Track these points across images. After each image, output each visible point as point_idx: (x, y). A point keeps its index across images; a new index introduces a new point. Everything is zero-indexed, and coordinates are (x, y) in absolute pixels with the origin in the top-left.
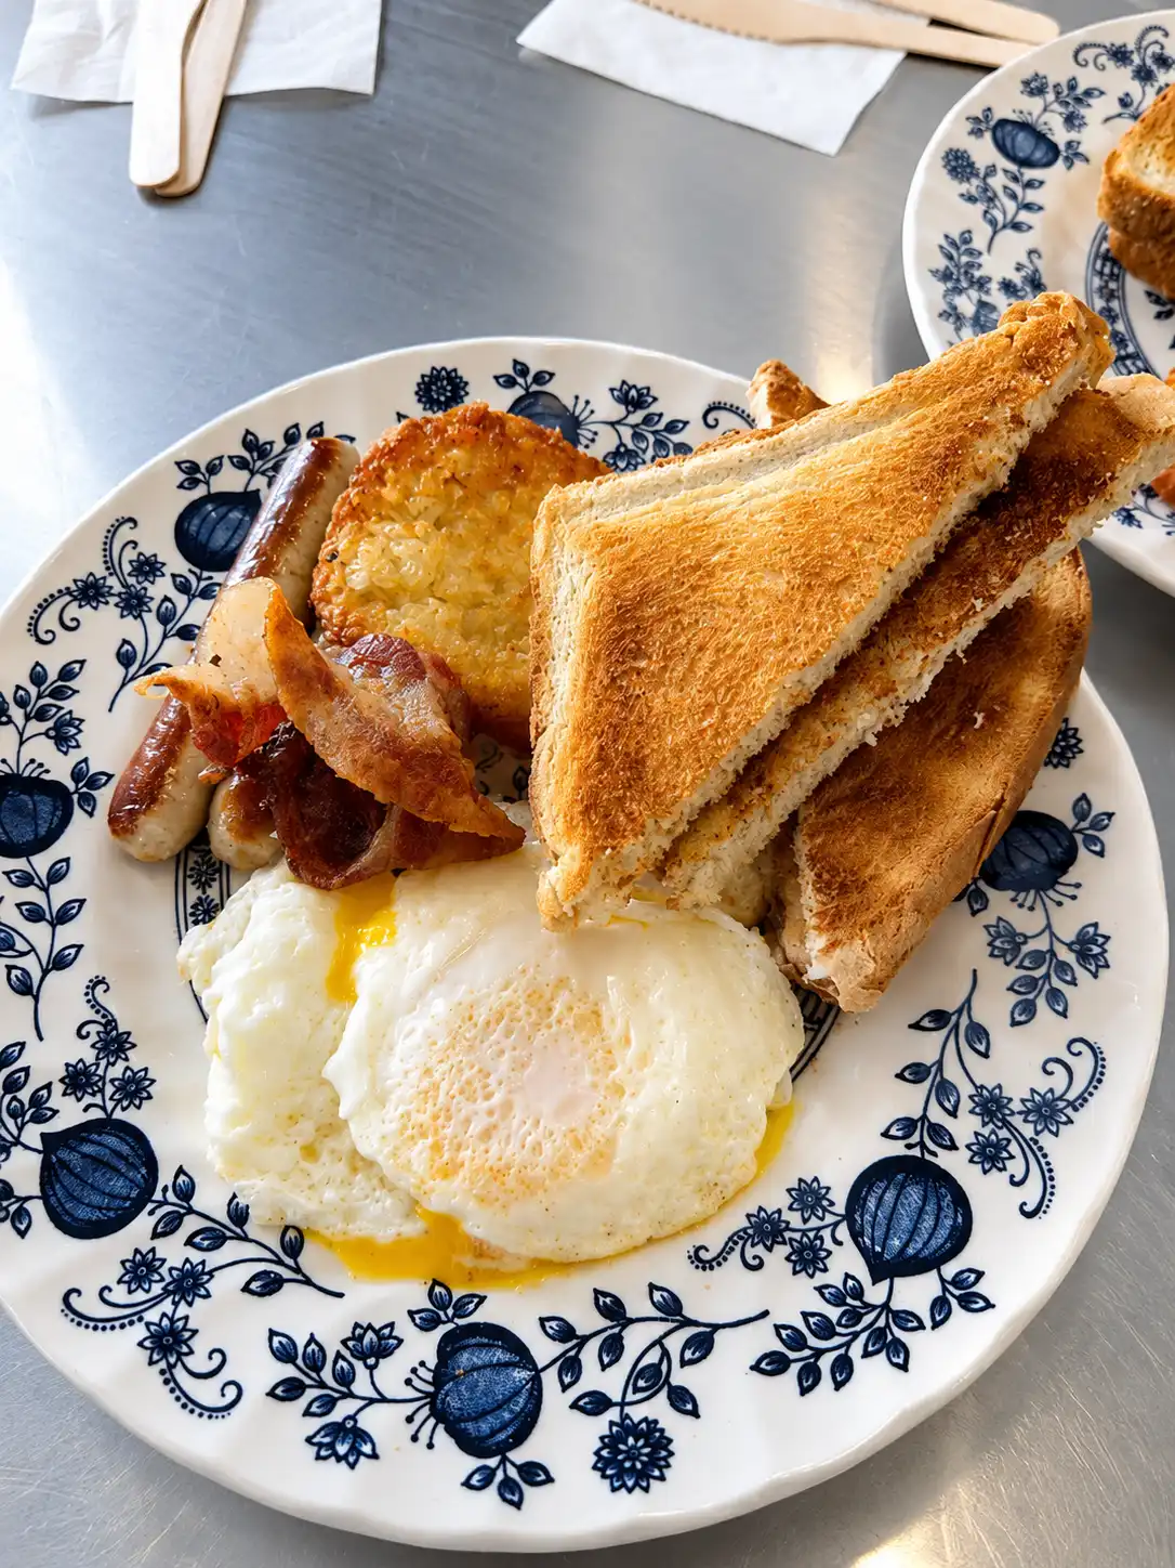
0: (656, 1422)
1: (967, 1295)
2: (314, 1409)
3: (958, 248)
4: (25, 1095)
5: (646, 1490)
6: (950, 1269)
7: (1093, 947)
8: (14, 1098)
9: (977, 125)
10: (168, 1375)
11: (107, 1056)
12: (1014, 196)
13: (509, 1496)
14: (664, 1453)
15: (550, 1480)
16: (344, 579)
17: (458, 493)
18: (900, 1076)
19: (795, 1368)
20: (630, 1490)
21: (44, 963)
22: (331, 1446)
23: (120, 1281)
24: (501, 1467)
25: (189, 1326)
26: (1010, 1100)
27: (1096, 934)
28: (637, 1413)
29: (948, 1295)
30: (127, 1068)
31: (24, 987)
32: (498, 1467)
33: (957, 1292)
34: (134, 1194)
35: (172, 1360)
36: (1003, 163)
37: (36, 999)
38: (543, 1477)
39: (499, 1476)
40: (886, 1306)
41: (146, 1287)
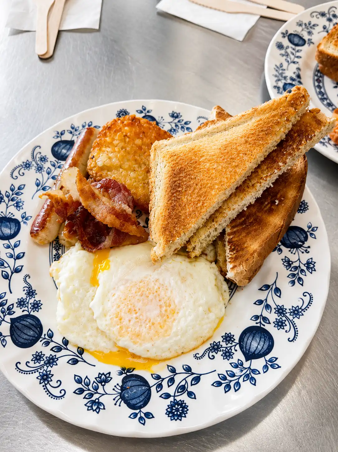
0: (183, 401)
1: (273, 364)
2: (87, 397)
3: (279, 69)
4: (6, 307)
5: (181, 420)
6: (268, 357)
7: (311, 265)
8: (3, 308)
9: (284, 35)
10: (45, 387)
11: (29, 296)
12: (293, 54)
13: (141, 422)
14: (186, 410)
15: (153, 417)
16: (96, 164)
17: (127, 140)
18: (255, 303)
19: (224, 385)
20: (176, 420)
21: (12, 270)
22: (92, 406)
23: (32, 360)
24: (139, 413)
25: (51, 373)
26: (286, 309)
27: (312, 262)
28: (178, 399)
29: (267, 364)
30: (35, 300)
31: (6, 277)
32: (138, 413)
33: (270, 364)
34: (36, 336)
35: (46, 383)
36: (290, 45)
37: (10, 280)
38: (151, 416)
39: (139, 416)
40: (249, 368)
41: (39, 362)
